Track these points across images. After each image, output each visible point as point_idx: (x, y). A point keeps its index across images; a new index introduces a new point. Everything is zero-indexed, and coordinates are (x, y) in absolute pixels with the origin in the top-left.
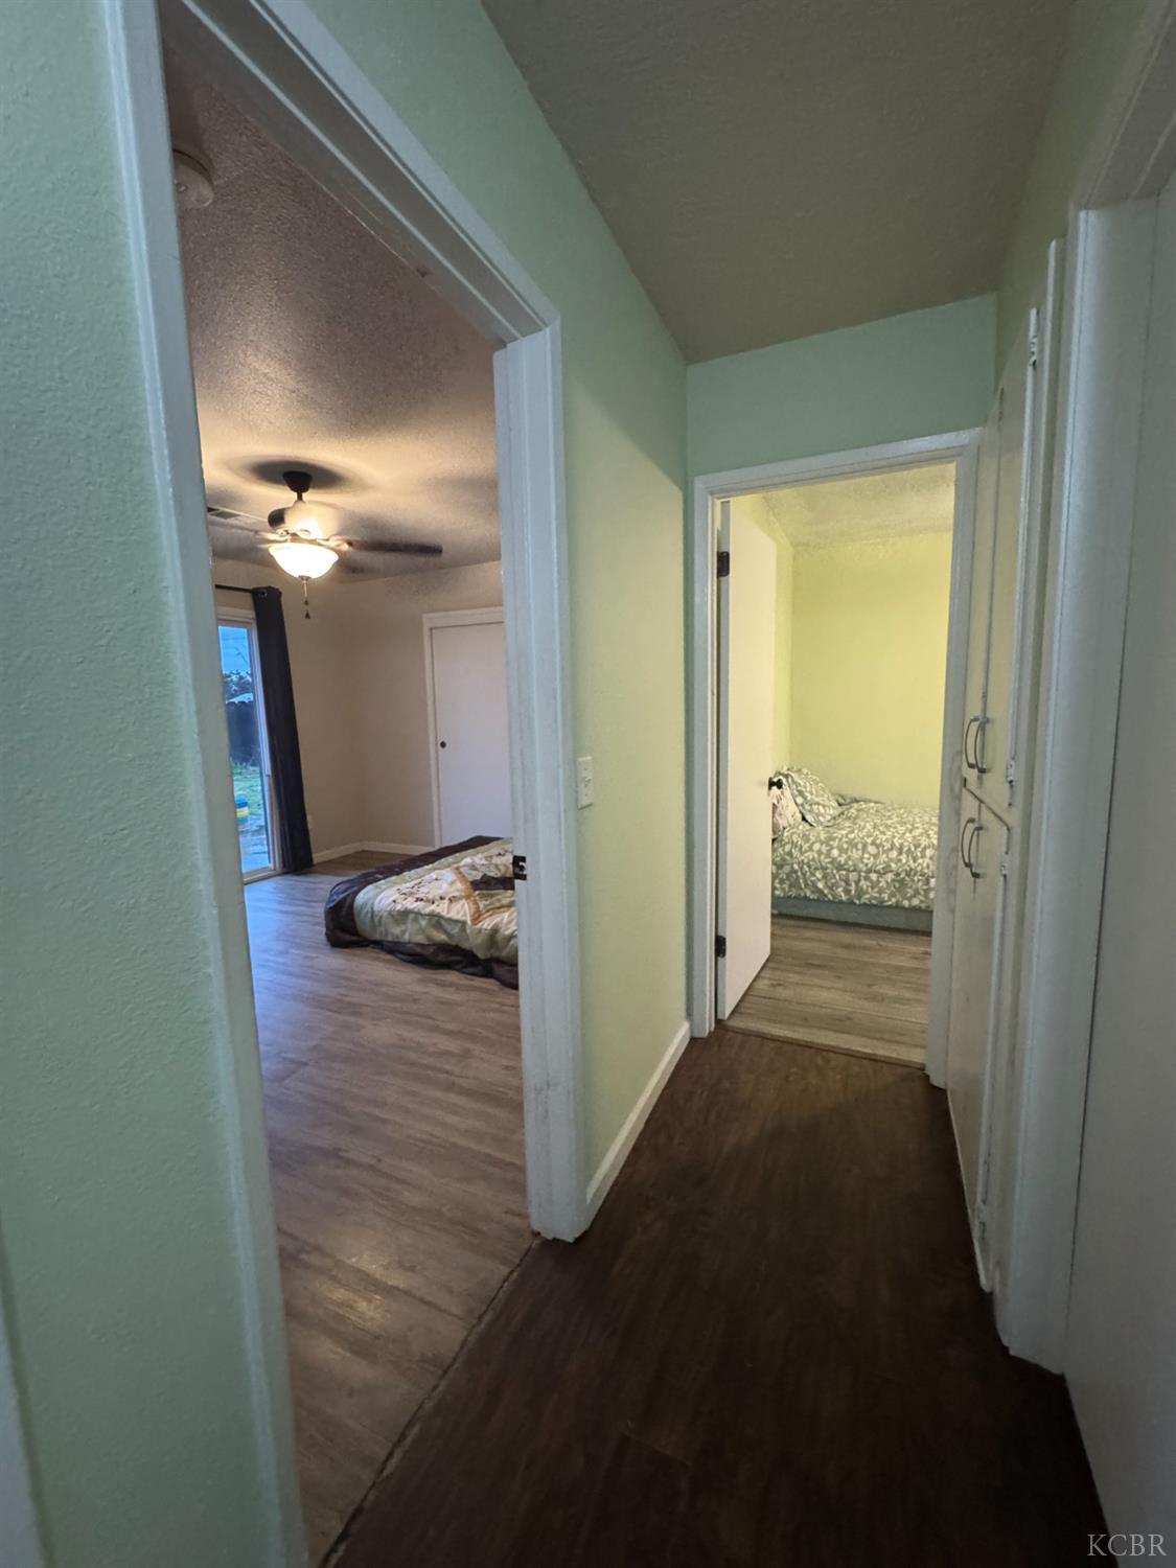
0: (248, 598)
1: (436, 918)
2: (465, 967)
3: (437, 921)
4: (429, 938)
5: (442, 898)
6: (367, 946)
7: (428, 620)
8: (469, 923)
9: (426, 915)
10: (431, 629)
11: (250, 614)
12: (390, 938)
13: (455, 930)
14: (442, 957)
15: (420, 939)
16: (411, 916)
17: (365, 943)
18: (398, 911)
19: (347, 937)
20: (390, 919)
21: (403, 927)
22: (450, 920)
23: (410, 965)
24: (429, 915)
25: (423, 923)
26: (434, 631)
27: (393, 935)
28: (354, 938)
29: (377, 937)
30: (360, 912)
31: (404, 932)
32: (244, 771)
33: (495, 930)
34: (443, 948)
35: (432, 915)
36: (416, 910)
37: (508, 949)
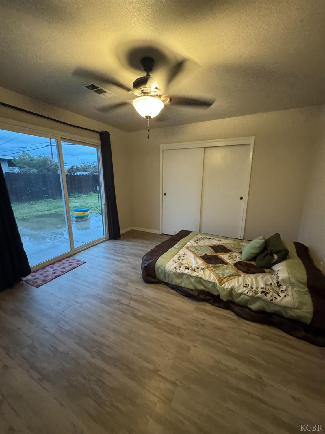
0: (98, 135)
1: (199, 279)
2: (213, 302)
3: (199, 280)
4: (195, 287)
5: (198, 268)
6: (160, 283)
7: (162, 147)
8: (218, 284)
9: (194, 277)
10: (163, 150)
11: (98, 142)
12: (174, 283)
13: (210, 286)
14: (202, 296)
15: (190, 287)
16: (185, 276)
17: (160, 282)
18: (179, 273)
19: (152, 280)
20: (174, 276)
21: (181, 280)
22: (207, 281)
23: (185, 297)
24: (195, 277)
25: (193, 280)
26: (164, 151)
27: (176, 283)
28: (155, 280)
29: (166, 281)
30: (158, 269)
31: (181, 282)
32: (81, 196)
33: (232, 289)
34: (202, 292)
35: (197, 277)
36: (189, 274)
37: (239, 299)
